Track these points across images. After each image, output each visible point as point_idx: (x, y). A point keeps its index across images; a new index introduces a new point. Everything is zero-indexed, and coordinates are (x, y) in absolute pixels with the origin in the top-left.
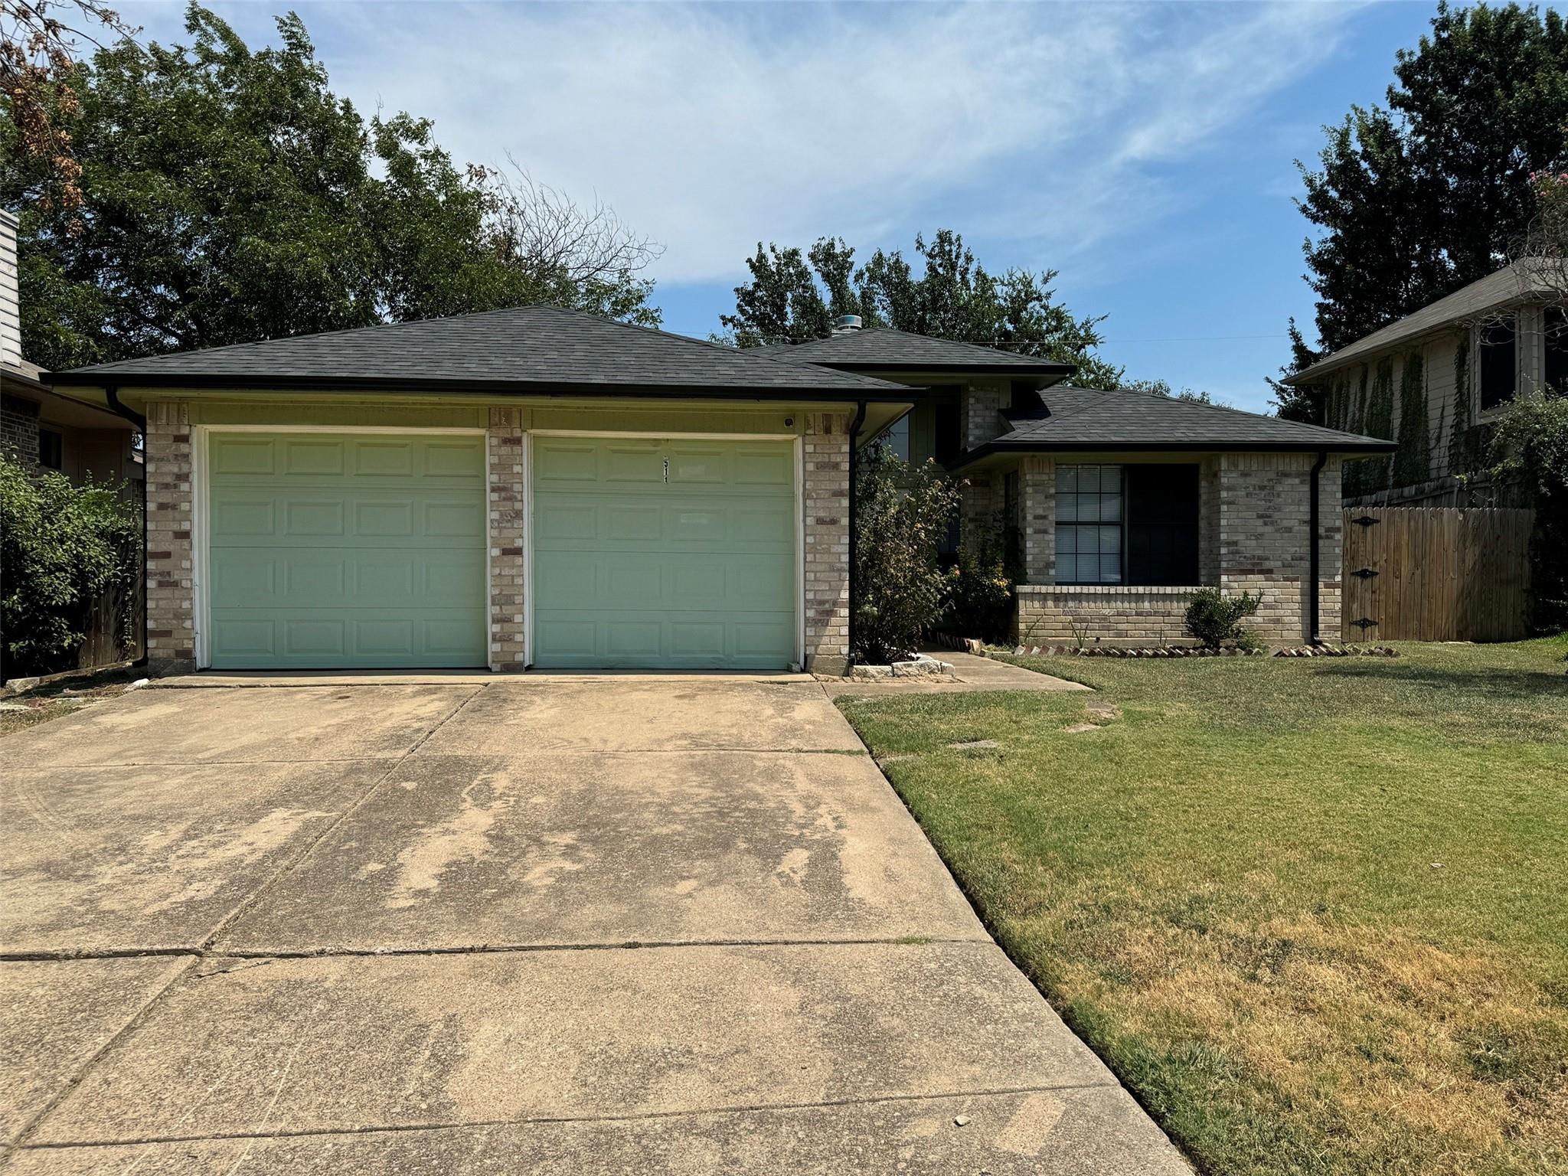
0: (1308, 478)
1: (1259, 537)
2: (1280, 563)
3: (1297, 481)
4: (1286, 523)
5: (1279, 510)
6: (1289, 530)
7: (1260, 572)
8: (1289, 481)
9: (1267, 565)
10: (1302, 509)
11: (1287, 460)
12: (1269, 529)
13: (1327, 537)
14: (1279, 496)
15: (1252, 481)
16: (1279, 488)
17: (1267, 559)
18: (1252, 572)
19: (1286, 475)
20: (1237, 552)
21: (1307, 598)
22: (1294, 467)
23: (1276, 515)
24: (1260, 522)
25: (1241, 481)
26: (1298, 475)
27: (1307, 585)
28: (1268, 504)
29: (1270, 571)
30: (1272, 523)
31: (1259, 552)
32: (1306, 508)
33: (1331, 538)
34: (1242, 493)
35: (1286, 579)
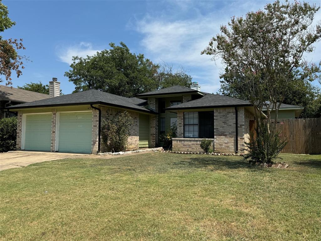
0: (235, 113)
1: (223, 127)
2: (228, 133)
3: (233, 114)
4: (230, 124)
5: (228, 121)
6: (231, 125)
7: (224, 135)
8: (230, 114)
9: (225, 134)
10: (234, 120)
11: (230, 109)
12: (225, 125)
13: (240, 127)
14: (228, 118)
15: (221, 114)
16: (228, 116)
17: (225, 132)
18: (221, 135)
19: (230, 113)
20: (218, 131)
21: (235, 142)
22: (231, 111)
23: (227, 122)
24: (223, 124)
25: (219, 114)
26: (233, 113)
27: (235, 138)
28: (225, 120)
29: (226, 135)
30: (226, 124)
31: (223, 131)
32: (235, 120)
33: (241, 127)
34: (219, 117)
35: (230, 137)
